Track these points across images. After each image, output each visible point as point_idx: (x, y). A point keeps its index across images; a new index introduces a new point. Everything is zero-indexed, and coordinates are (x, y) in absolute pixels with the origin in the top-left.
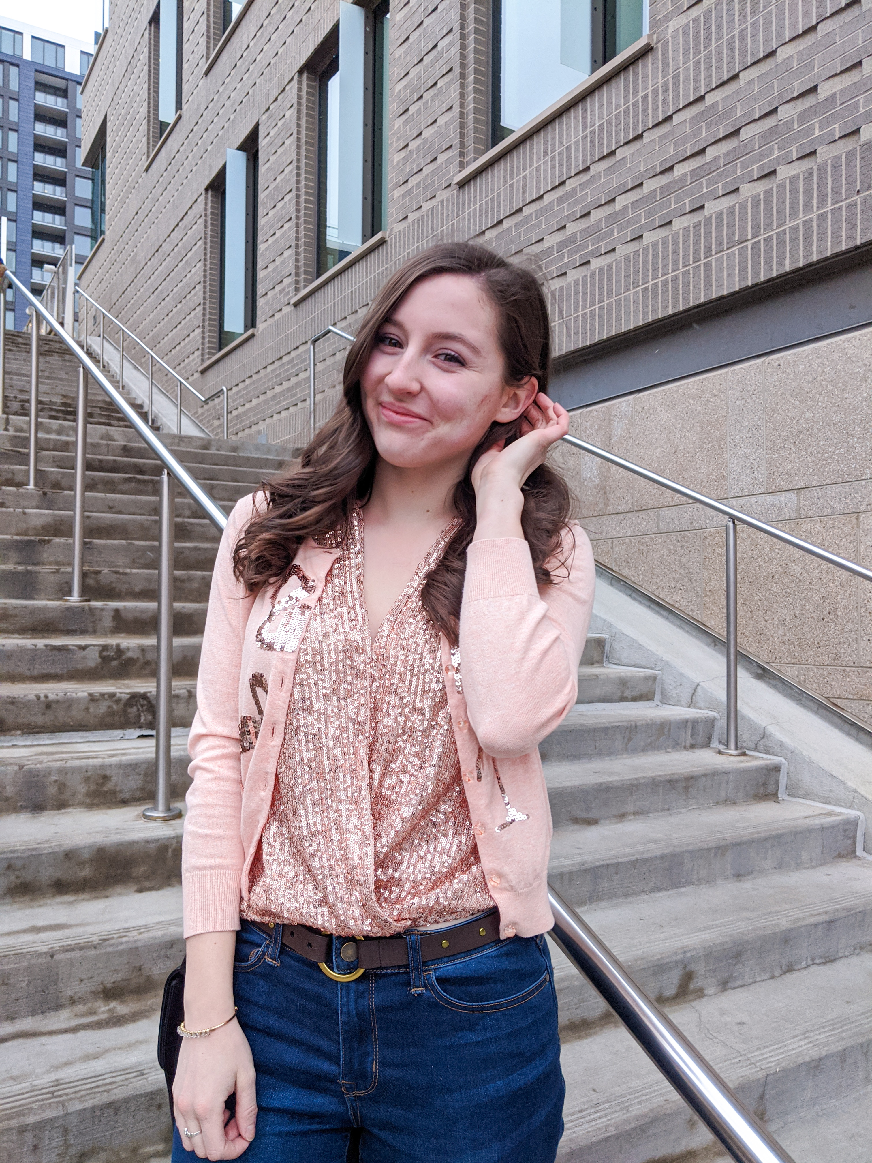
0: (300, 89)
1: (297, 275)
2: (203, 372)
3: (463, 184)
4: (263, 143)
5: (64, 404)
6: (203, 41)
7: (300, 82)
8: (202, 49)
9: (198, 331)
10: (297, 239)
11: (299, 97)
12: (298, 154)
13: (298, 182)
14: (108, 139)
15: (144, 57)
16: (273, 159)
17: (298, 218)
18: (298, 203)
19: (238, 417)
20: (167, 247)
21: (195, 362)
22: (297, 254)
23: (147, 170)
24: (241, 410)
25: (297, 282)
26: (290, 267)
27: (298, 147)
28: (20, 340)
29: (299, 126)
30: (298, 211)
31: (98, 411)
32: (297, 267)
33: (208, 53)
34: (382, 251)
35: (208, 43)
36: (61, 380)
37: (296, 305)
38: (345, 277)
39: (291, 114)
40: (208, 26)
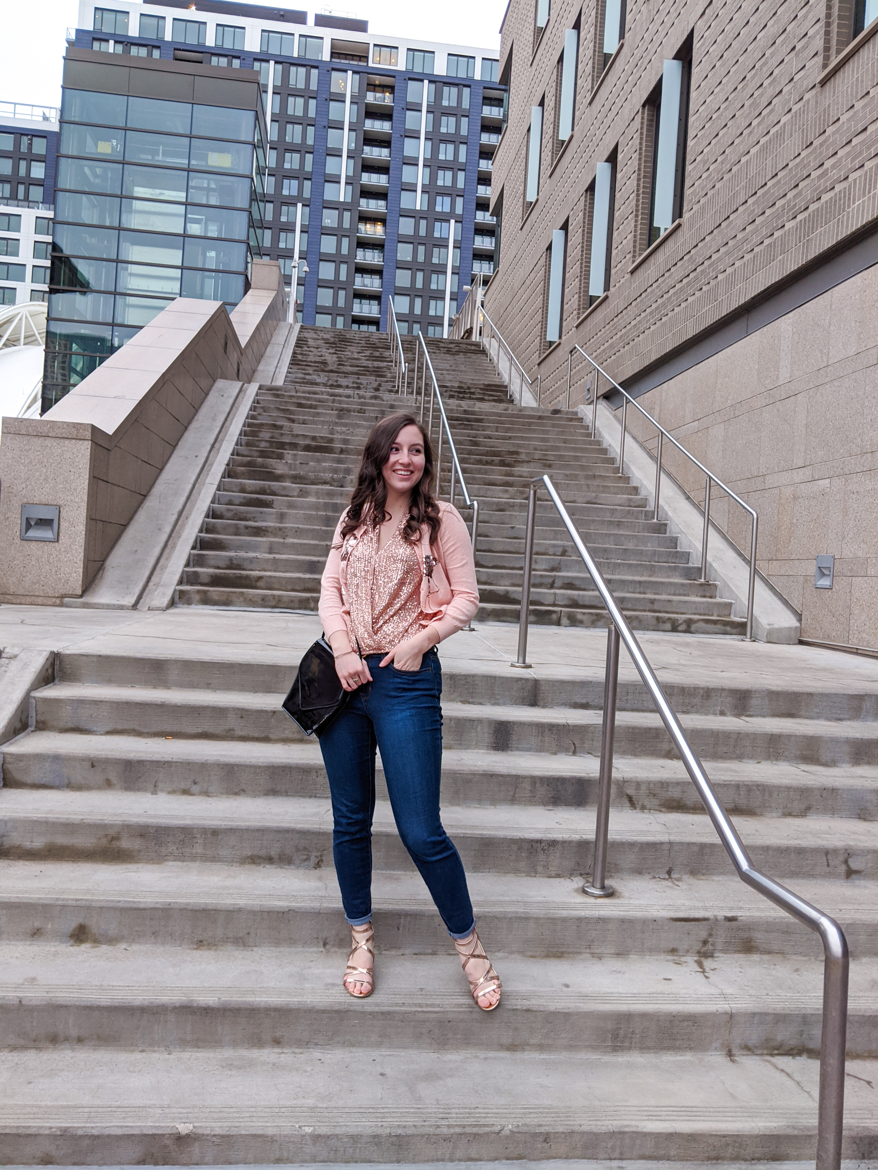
0: (586, 201)
1: (579, 309)
2: (539, 364)
3: (632, 272)
4: (570, 228)
5: (459, 387)
6: (550, 154)
7: (586, 197)
8: (549, 159)
9: (539, 338)
10: (580, 288)
11: (585, 205)
12: (583, 239)
13: (582, 255)
14: (504, 202)
15: (524, 152)
16: (573, 239)
17: (581, 276)
18: (581, 268)
19: (552, 392)
20: (528, 282)
21: (536, 359)
22: (580, 297)
23: (521, 229)
24: (553, 388)
25: (579, 314)
26: (576, 306)
27: (583, 235)
28: (442, 345)
29: (584, 222)
30: (581, 272)
31: (479, 390)
32: (579, 305)
33: (552, 163)
34: (607, 301)
35: (552, 156)
36: (461, 371)
37: (577, 327)
38: (595, 313)
39: (581, 214)
40: (553, 146)
